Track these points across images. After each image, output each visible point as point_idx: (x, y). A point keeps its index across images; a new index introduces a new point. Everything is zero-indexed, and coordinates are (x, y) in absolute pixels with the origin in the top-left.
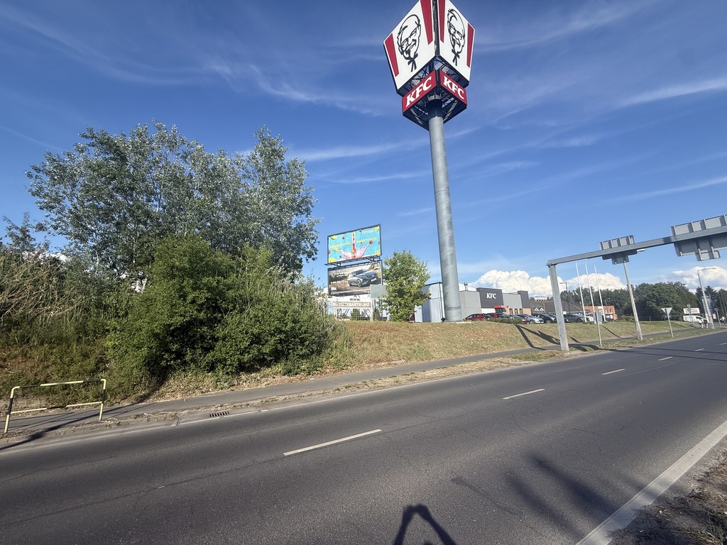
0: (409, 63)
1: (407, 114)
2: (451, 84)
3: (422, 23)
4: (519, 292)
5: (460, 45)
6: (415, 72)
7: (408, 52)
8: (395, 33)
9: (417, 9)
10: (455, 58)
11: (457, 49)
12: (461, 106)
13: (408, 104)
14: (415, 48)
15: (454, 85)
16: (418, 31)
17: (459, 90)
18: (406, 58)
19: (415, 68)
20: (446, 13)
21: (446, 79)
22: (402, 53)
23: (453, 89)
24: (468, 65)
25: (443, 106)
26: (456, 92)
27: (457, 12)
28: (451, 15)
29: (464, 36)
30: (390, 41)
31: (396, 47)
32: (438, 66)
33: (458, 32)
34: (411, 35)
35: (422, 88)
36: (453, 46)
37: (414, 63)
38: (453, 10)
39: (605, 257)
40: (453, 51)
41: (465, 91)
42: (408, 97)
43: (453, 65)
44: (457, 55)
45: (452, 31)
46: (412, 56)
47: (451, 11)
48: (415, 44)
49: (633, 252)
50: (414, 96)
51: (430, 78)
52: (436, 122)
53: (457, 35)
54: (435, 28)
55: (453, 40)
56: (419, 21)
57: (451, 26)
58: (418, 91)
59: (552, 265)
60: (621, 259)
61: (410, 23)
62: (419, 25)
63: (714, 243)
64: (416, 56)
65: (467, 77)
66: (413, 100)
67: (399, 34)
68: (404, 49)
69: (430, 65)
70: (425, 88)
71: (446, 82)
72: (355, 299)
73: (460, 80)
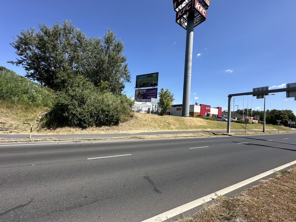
2: (200, 7)
13: (178, 16)
15: (201, 8)
17: (204, 11)
21: (197, 4)
26: (202, 11)
35: (186, 8)
39: (254, 95)
41: (206, 11)
42: (179, 13)
50: (182, 13)
58: (184, 9)
59: (230, 96)
70: (188, 9)
72: (144, 104)
73: (205, 5)
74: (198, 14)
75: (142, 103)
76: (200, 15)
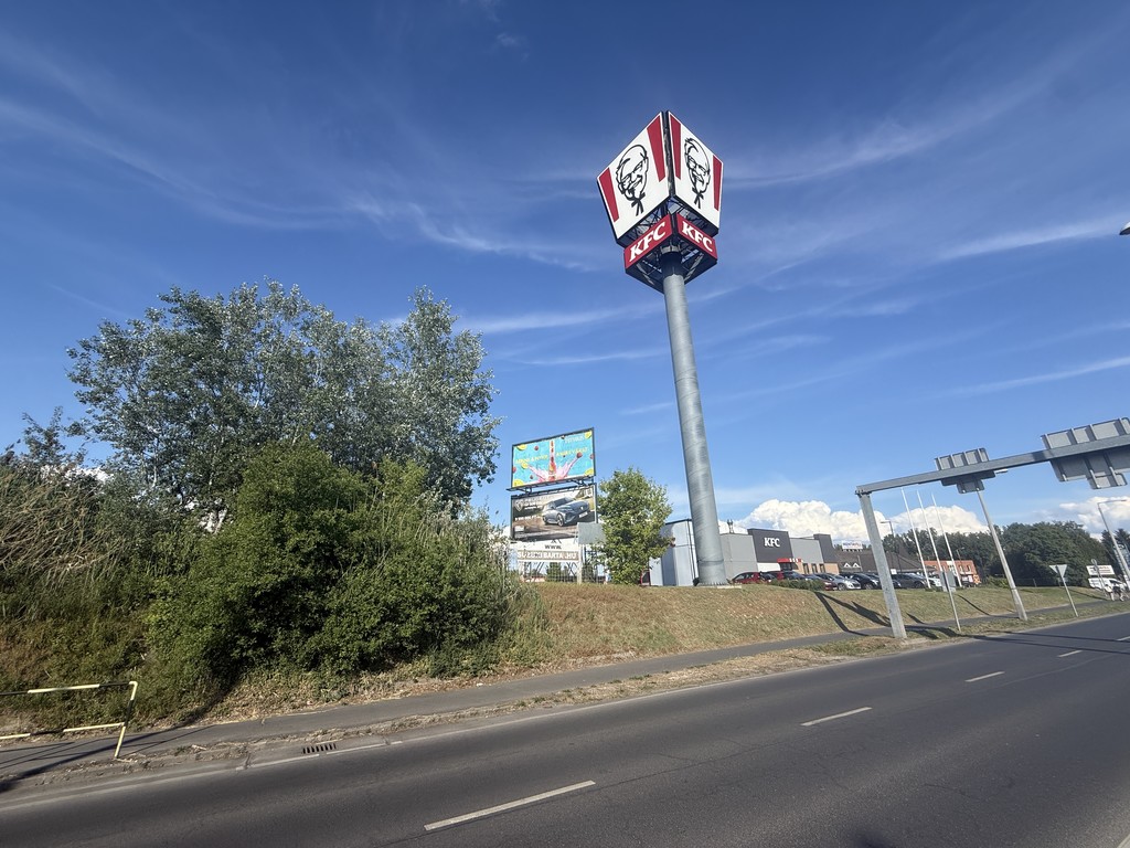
0: (633, 205)
1: (632, 270)
2: (693, 232)
3: (650, 155)
4: (817, 537)
5: (703, 182)
6: (641, 216)
7: (632, 191)
8: (613, 167)
9: (643, 138)
10: (697, 199)
11: (700, 187)
12: (709, 261)
13: (633, 257)
14: (640, 186)
15: (697, 233)
16: (645, 165)
17: (705, 240)
18: (628, 198)
19: (642, 211)
20: (683, 142)
21: (685, 225)
22: (623, 192)
23: (697, 239)
24: (716, 207)
25: (684, 260)
26: (701, 242)
27: (697, 142)
28: (689, 145)
29: (708, 171)
30: (606, 177)
31: (615, 184)
32: (673, 209)
33: (700, 167)
34: (636, 169)
35: (652, 236)
36: (694, 184)
37: (640, 205)
38: (691, 139)
39: (946, 481)
40: (695, 190)
41: (713, 242)
42: (633, 249)
43: (695, 207)
44: (700, 195)
45: (692, 165)
46: (637, 195)
47: (689, 141)
48: (641, 181)
49: (989, 474)
50: (641, 248)
51: (663, 224)
52: (674, 282)
53: (698, 169)
54: (668, 160)
55: (694, 176)
56: (645, 152)
57: (689, 159)
58: (647, 240)
59: (864, 493)
60: (972, 485)
61: (634, 156)
62: (645, 158)
63: (1112, 461)
64: (642, 195)
65: (716, 223)
66: (639, 252)
67: (619, 168)
68: (625, 187)
69: (663, 207)
70: (657, 237)
71: (686, 229)
72: (553, 547)
73: (705, 227)
74: (691, 248)
75: (547, 547)
76: (696, 251)
